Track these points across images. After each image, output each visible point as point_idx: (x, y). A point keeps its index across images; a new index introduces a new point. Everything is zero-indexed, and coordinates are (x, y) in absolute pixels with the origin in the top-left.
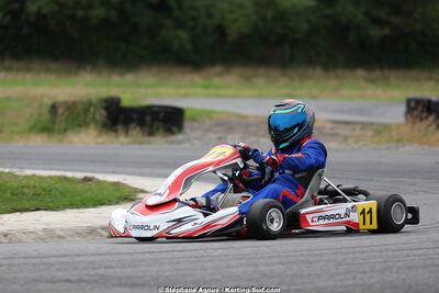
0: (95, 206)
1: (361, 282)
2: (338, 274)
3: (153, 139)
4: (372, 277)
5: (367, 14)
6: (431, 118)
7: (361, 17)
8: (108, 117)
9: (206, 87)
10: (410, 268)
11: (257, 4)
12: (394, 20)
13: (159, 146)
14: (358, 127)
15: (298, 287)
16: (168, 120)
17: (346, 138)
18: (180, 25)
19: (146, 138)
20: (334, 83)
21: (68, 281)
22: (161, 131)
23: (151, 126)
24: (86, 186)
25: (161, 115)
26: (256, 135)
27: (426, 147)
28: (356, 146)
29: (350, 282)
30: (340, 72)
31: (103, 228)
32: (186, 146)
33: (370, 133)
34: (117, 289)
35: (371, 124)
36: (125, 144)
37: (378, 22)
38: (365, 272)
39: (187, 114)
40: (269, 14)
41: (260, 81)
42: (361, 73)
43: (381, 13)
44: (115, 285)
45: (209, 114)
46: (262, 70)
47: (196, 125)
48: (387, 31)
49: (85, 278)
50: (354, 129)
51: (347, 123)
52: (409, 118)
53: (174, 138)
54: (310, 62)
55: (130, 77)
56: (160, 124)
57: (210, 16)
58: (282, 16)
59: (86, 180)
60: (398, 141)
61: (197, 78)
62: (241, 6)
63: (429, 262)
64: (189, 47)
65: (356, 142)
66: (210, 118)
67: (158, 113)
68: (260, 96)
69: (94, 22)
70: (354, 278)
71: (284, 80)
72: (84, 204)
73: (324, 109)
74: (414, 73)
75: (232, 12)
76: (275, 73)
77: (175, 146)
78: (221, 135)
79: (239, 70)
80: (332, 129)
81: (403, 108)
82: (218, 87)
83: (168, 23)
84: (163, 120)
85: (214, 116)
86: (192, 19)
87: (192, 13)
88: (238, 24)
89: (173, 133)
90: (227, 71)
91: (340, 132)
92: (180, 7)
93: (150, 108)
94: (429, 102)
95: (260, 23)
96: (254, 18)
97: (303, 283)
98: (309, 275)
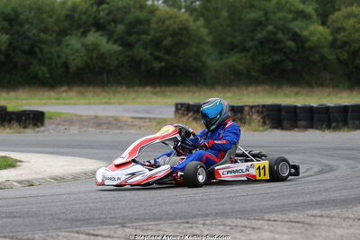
1: (149, 212)
2: (135, 207)
3: (27, 130)
4: (155, 209)
5: (151, 54)
6: (190, 114)
7: (148, 56)
9: (58, 99)
10: (177, 203)
11: (87, 50)
12: (167, 57)
13: (30, 134)
14: (147, 120)
16: (36, 119)
17: (140, 128)
18: (42, 62)
19: (22, 130)
20: (134, 95)
22: (31, 126)
23: (25, 122)
25: (31, 116)
26: (87, 126)
29: (142, 212)
30: (137, 88)
32: (46, 134)
33: (154, 124)
35: (155, 118)
36: (10, 134)
37: (158, 59)
38: (151, 206)
39: (46, 115)
40: (94, 56)
41: (89, 95)
42: (148, 88)
43: (160, 54)
45: (59, 115)
46: (91, 89)
47: (52, 121)
48: (163, 64)
50: (145, 122)
51: (141, 118)
52: (177, 115)
53: (38, 129)
54: (119, 83)
55: (12, 94)
56: (30, 121)
57: (59, 57)
58: (102, 56)
61: (52, 94)
62: (77, 51)
63: (188, 199)
64: (47, 75)
65: (146, 129)
66: (60, 117)
67: (29, 114)
68: (90, 104)
70: (145, 210)
71: (104, 94)
73: (127, 111)
74: (179, 88)
75: (73, 55)
76: (99, 90)
77: (39, 134)
78: (67, 127)
79: (77, 89)
80: (132, 122)
81: (174, 109)
82: (64, 99)
83: (35, 62)
84: (33, 119)
85: (63, 116)
86: (49, 59)
87: (49, 55)
88: (76, 62)
89: (38, 126)
90: (70, 89)
91: (137, 123)
92: (42, 52)
93: (24, 111)
94: (189, 105)
95: (89, 61)
96: (85, 58)
97: (115, 213)
98: (118, 209)
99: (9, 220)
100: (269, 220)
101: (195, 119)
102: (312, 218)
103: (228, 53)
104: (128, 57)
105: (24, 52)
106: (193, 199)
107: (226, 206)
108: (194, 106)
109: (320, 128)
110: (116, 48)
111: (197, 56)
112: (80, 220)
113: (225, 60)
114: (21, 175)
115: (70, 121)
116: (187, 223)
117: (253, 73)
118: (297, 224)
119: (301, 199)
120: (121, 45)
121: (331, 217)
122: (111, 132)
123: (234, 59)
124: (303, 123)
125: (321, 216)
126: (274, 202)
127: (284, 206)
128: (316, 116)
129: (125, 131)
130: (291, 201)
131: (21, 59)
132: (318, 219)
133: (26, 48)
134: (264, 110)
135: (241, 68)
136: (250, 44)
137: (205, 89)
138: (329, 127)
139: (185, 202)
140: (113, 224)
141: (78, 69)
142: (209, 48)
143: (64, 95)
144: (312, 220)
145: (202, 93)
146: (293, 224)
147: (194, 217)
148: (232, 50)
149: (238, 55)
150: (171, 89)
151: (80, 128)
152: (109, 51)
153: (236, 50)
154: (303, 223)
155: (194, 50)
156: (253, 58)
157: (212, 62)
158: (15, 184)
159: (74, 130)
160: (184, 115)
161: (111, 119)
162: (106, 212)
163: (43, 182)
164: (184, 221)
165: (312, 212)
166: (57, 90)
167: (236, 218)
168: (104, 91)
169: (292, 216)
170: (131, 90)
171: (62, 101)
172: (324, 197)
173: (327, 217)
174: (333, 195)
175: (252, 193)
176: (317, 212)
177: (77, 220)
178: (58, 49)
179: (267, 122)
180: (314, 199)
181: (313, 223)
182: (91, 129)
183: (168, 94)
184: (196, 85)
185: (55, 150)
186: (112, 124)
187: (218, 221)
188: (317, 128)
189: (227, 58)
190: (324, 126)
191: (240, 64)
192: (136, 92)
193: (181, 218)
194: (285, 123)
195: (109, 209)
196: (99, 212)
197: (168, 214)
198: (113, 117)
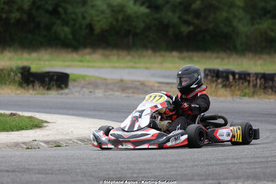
0: (18, 130)
1: (180, 173)
3: (50, 92)
5: (180, 18)
6: (219, 81)
7: (176, 20)
8: (22, 78)
9: (81, 61)
10: (208, 165)
11: (113, 11)
12: (196, 21)
13: (53, 96)
15: (143, 175)
16: (60, 81)
18: (66, 23)
19: (46, 92)
20: (159, 59)
21: (7, 171)
22: (55, 87)
23: (49, 84)
24: (12, 118)
25: (55, 77)
26: (112, 90)
27: (216, 98)
29: (174, 173)
30: (163, 53)
31: (23, 143)
34: (37, 176)
36: (33, 95)
37: (187, 23)
38: (182, 168)
39: (71, 77)
40: (120, 17)
41: (114, 58)
42: (175, 54)
43: (189, 17)
44: (36, 173)
45: (84, 77)
46: (115, 52)
47: (76, 84)
48: (191, 28)
49: (17, 170)
50: (172, 87)
51: (168, 83)
52: (206, 81)
53: (62, 91)
54: (145, 47)
55: (34, 55)
56: (54, 83)
57: (84, 18)
58: (128, 19)
59: (12, 115)
61: (75, 56)
62: (103, 12)
64: (70, 36)
66: (84, 79)
67: (53, 76)
68: (115, 68)
69: (12, 21)
70: (176, 171)
71: (129, 57)
72: (11, 129)
73: (153, 75)
74: (208, 54)
75: (98, 16)
76: (124, 53)
77: (64, 96)
78: (92, 90)
80: (159, 87)
82: (88, 62)
83: (58, 22)
84: (57, 80)
85: (87, 79)
86: (73, 19)
87: (73, 16)
88: (101, 24)
89: (62, 88)
90: (94, 52)
92: (66, 12)
93: (48, 73)
94: (218, 71)
95: (114, 23)
96: (111, 20)
97: (146, 173)
98: (149, 169)
99: (43, 176)
101: (224, 86)
103: (260, 18)
104: (156, 19)
105: (47, 11)
106: (224, 162)
107: (257, 170)
108: (223, 72)
110: (144, 10)
111: (228, 21)
114: (48, 135)
115: (94, 84)
120: (149, 7)
122: (136, 96)
123: (265, 25)
131: (44, 19)
133: (50, 8)
135: (273, 34)
137: (234, 56)
141: (103, 31)
142: (240, 13)
143: (88, 57)
145: (232, 59)
147: (227, 179)
148: (265, 15)
149: (270, 21)
150: (200, 54)
151: (105, 92)
152: (135, 13)
153: (268, 15)
155: (225, 14)
157: (243, 27)
158: (42, 144)
159: (99, 93)
160: (213, 82)
161: (138, 83)
162: (136, 171)
163: (69, 143)
166: (80, 52)
167: (268, 181)
168: (129, 54)
170: (158, 54)
171: (86, 64)
178: (83, 9)
182: (116, 93)
183: (195, 59)
184: (225, 51)
185: (82, 112)
186: (139, 89)
189: (258, 23)
191: (272, 30)
193: (212, 179)
195: (140, 169)
196: (130, 171)
197: (199, 175)
198: (138, 81)
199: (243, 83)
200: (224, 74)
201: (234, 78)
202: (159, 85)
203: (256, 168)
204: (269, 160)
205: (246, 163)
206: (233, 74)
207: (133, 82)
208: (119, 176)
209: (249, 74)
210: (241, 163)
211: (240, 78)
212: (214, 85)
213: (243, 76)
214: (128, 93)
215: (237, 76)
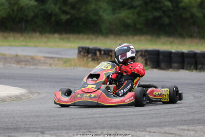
2: (51, 121)
4: (66, 122)
5: (60, 9)
6: (90, 56)
7: (58, 10)
10: (81, 119)
11: (10, 3)
12: (72, 11)
14: (56, 60)
17: (51, 65)
20: (45, 40)
26: (10, 63)
27: (87, 69)
28: (55, 68)
29: (56, 124)
30: (47, 35)
33: (61, 62)
35: (62, 58)
37: (65, 12)
38: (62, 120)
40: (16, 9)
41: (11, 39)
42: (56, 35)
43: (67, 9)
46: (11, 34)
48: (69, 16)
50: (54, 61)
51: (51, 58)
52: (79, 56)
54: (34, 30)
58: (21, 9)
60: (74, 66)
62: (2, 4)
65: (55, 66)
68: (12, 46)
70: (58, 123)
71: (22, 38)
73: (41, 52)
74: (81, 36)
76: (18, 35)
80: (44, 60)
81: (77, 52)
88: (1, 13)
91: (48, 62)
94: (88, 48)
96: (8, 10)
97: (36, 124)
98: (38, 121)
100: (150, 132)
101: (93, 60)
102: (182, 131)
103: (119, 9)
104: (42, 10)
106: (93, 116)
107: (118, 122)
108: (92, 49)
109: (189, 69)
110: (35, 3)
111: (96, 12)
112: (10, 129)
113: (117, 15)
116: (90, 132)
117: (138, 26)
118: (171, 135)
119: (173, 119)
121: (196, 131)
122: (28, 67)
123: (124, 14)
124: (175, 65)
125: (189, 130)
126: (154, 120)
127: (161, 123)
128: (186, 60)
129: (38, 67)
130: (166, 119)
132: (186, 132)
134: (146, 54)
135: (129, 21)
136: (136, 3)
137: (100, 37)
138: (196, 68)
139: (88, 118)
140: (35, 132)
141: (3, 18)
142: (104, 5)
144: (181, 133)
145: (98, 40)
146: (168, 135)
147: (95, 128)
148: (123, 7)
149: (127, 11)
150: (75, 36)
151: (5, 64)
152: (27, 5)
153: (126, 7)
154: (175, 134)
155: (93, 6)
156: (139, 14)
157: (107, 16)
160: (84, 56)
161: (29, 58)
162: (28, 123)
164: (87, 131)
165: (181, 127)
167: (126, 130)
168: (22, 36)
169: (166, 129)
170: (44, 36)
172: (191, 117)
173: (193, 131)
174: (197, 116)
175: (137, 113)
176: (185, 127)
177: (8, 129)
179: (149, 63)
180: (183, 118)
181: (182, 134)
182: (13, 65)
183: (72, 39)
184: (93, 34)
186: (29, 62)
187: (112, 132)
188: (187, 69)
189: (118, 13)
190: (192, 67)
191: (128, 18)
192: (46, 37)
193: (85, 129)
194: (163, 65)
195: (31, 122)
196: (24, 123)
197: (75, 126)
198: (29, 56)
199: (107, 58)
200: (93, 51)
201: (100, 54)
202: (45, 59)
203: (116, 121)
204: (127, 114)
205: (109, 116)
206: (100, 50)
207: (25, 56)
208: (15, 127)
209: (111, 51)
210: (106, 117)
211: (105, 54)
212: (85, 59)
213: (107, 52)
214: (22, 65)
215: (102, 52)
